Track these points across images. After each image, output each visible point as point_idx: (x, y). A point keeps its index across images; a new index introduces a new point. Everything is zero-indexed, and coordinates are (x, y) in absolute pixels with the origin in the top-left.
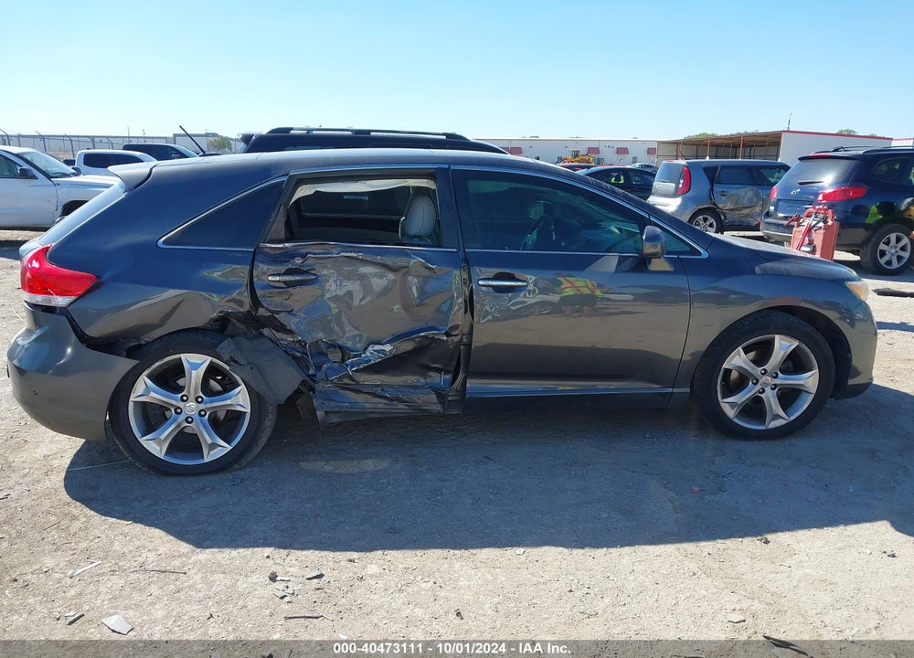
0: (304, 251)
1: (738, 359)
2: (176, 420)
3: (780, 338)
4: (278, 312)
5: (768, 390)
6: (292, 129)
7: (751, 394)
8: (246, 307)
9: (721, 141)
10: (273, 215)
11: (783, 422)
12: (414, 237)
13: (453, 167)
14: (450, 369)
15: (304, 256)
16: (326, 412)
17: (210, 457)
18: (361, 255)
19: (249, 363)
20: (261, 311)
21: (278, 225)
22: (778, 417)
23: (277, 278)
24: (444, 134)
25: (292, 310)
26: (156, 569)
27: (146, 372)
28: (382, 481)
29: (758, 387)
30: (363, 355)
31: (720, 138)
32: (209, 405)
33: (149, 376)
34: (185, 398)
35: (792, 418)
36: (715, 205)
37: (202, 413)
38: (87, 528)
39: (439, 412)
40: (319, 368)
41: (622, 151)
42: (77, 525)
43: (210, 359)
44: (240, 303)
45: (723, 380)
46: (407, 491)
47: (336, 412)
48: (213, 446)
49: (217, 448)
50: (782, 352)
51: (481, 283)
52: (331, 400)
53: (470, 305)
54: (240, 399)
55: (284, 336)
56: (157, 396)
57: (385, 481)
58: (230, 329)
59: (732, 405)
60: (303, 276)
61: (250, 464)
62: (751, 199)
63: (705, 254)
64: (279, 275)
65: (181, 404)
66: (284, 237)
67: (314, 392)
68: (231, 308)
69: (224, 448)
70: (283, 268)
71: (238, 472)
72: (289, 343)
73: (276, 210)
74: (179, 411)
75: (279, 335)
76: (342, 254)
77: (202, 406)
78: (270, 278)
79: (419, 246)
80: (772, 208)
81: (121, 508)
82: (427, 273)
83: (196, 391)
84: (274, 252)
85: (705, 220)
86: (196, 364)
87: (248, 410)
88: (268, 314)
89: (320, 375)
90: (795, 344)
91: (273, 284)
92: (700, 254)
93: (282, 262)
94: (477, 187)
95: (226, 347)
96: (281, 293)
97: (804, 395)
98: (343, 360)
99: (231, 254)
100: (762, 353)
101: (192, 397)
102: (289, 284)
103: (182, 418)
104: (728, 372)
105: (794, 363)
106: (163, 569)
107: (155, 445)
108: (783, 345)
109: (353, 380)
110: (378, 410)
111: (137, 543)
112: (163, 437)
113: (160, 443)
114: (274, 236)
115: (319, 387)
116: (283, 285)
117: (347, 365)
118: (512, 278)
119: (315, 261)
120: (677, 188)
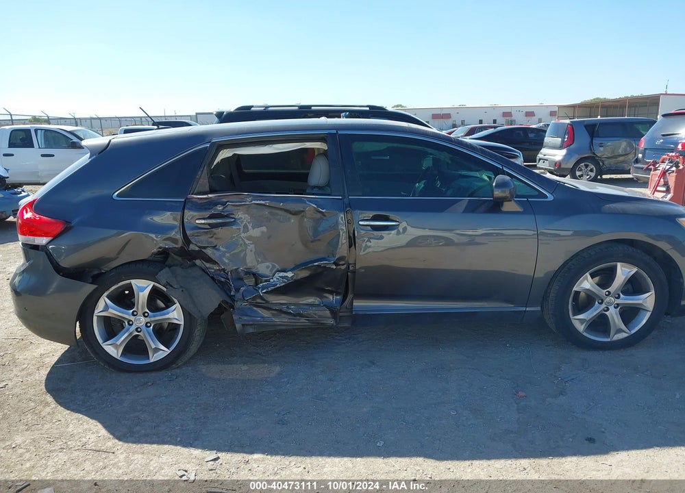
0: (224, 200)
1: (587, 283)
2: (128, 330)
3: (622, 266)
4: (205, 248)
5: (612, 308)
6: (252, 107)
7: (597, 312)
8: (180, 245)
9: (611, 103)
10: (200, 173)
11: (625, 335)
12: (315, 187)
13: (339, 132)
14: (340, 291)
15: (224, 204)
16: (243, 325)
17: (154, 358)
18: (267, 203)
19: (181, 287)
20: (192, 247)
21: (203, 180)
22: (620, 331)
23: (203, 222)
24: (367, 106)
25: (216, 246)
26: (94, 448)
27: (106, 294)
28: (283, 380)
29: (603, 306)
30: (271, 280)
31: (609, 101)
32: (153, 319)
33: (108, 297)
34: (135, 313)
35: (633, 332)
36: (594, 154)
37: (149, 325)
38: (54, 413)
39: (333, 325)
40: (237, 290)
41: (530, 114)
42: (48, 409)
43: (152, 283)
44: (174, 241)
45: (573, 301)
46: (301, 389)
47: (252, 325)
48: (157, 350)
49: (159, 352)
50: (624, 277)
51: (361, 223)
52: (247, 315)
53: (352, 241)
54: (175, 314)
55: (211, 266)
56: (115, 311)
57: (286, 380)
58: (169, 261)
59: (582, 321)
60: (224, 220)
61: (185, 364)
62: (625, 149)
63: (550, 197)
64: (204, 219)
65: (132, 318)
66: (208, 189)
67: (233, 309)
68: (169, 245)
69: (164, 352)
70: (207, 214)
71: (176, 370)
72: (216, 270)
73: (202, 169)
74: (131, 323)
75: (208, 265)
76: (253, 202)
77: (148, 320)
78: (197, 222)
79: (313, 194)
80: (640, 156)
81: (82, 397)
82: (319, 216)
83: (143, 308)
84: (201, 201)
85: (587, 166)
86: (143, 288)
87: (182, 323)
88: (197, 249)
89: (239, 296)
90: (635, 270)
91: (200, 226)
92: (546, 197)
93: (206, 209)
94: (358, 147)
95: (164, 274)
96: (206, 233)
97: (642, 312)
98: (257, 284)
99: (168, 204)
100: (606, 278)
101: (140, 313)
102: (213, 226)
103: (133, 328)
104: (577, 293)
105: (634, 287)
106: (98, 449)
107: (113, 349)
108: (623, 272)
109: (264, 300)
110: (285, 324)
111: (86, 427)
112: (118, 343)
113: (116, 347)
114: (201, 189)
115: (237, 305)
116: (209, 227)
117: (259, 288)
118: (386, 219)
119: (233, 208)
120: (563, 141)
